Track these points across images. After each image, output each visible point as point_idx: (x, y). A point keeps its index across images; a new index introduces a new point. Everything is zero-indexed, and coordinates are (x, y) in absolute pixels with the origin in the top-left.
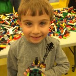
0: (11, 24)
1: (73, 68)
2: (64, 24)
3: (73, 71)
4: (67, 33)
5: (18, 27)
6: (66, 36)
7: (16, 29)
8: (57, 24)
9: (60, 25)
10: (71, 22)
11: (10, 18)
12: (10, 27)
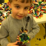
0: (5, 9)
1: (44, 36)
2: (39, 9)
3: (44, 38)
4: (41, 15)
5: (9, 12)
6: (40, 17)
7: (8, 12)
8: (35, 9)
9: (36, 10)
10: (44, 8)
11: (4, 6)
12: (4, 11)
